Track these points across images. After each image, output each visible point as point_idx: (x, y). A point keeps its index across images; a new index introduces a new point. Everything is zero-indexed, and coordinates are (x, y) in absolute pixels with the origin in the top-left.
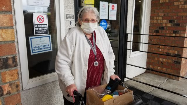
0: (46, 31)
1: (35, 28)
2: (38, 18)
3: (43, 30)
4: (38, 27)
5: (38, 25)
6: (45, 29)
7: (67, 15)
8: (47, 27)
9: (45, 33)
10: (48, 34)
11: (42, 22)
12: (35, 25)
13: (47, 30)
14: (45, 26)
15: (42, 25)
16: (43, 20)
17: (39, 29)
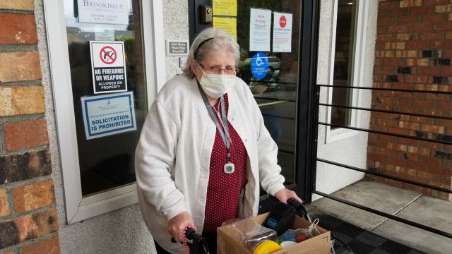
0: (121, 83)
1: (95, 75)
2: (103, 54)
3: (115, 80)
4: (102, 75)
5: (101, 69)
6: (120, 77)
7: (170, 43)
8: (124, 74)
9: (118, 89)
10: (126, 90)
11: (110, 61)
12: (95, 69)
13: (123, 81)
14: (120, 71)
15: (112, 68)
16: (113, 57)
17: (105, 78)
